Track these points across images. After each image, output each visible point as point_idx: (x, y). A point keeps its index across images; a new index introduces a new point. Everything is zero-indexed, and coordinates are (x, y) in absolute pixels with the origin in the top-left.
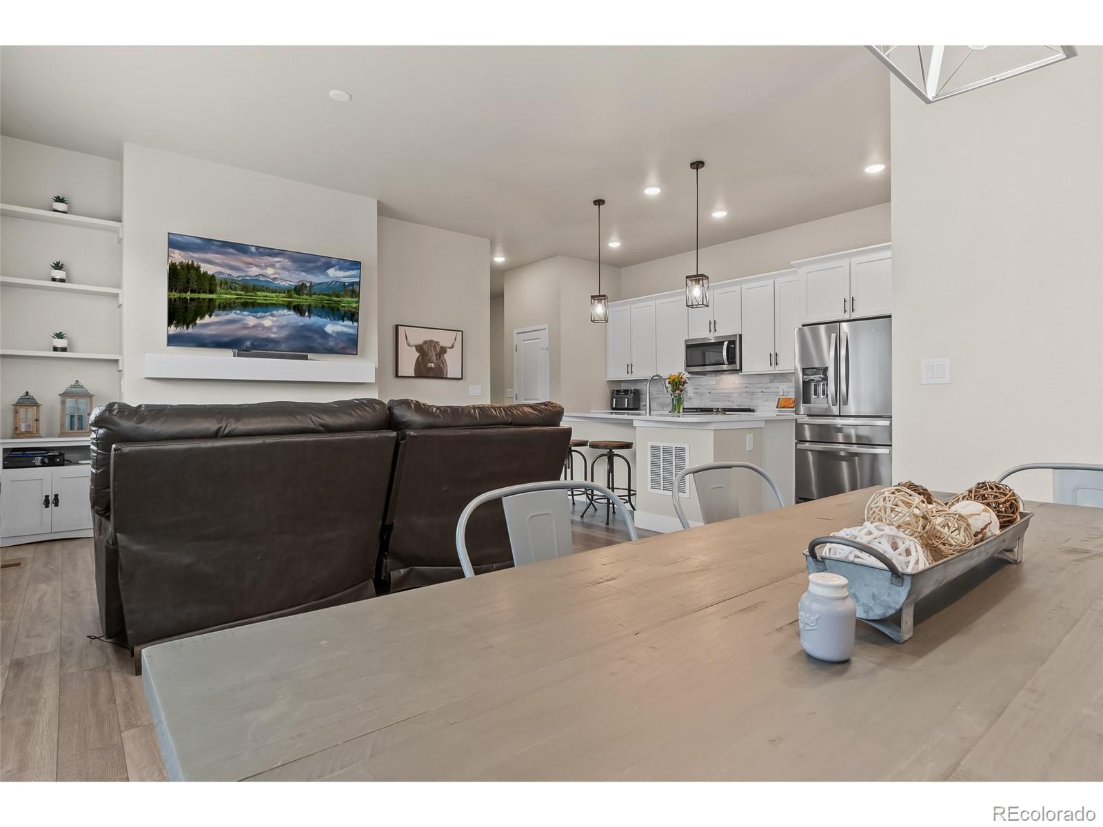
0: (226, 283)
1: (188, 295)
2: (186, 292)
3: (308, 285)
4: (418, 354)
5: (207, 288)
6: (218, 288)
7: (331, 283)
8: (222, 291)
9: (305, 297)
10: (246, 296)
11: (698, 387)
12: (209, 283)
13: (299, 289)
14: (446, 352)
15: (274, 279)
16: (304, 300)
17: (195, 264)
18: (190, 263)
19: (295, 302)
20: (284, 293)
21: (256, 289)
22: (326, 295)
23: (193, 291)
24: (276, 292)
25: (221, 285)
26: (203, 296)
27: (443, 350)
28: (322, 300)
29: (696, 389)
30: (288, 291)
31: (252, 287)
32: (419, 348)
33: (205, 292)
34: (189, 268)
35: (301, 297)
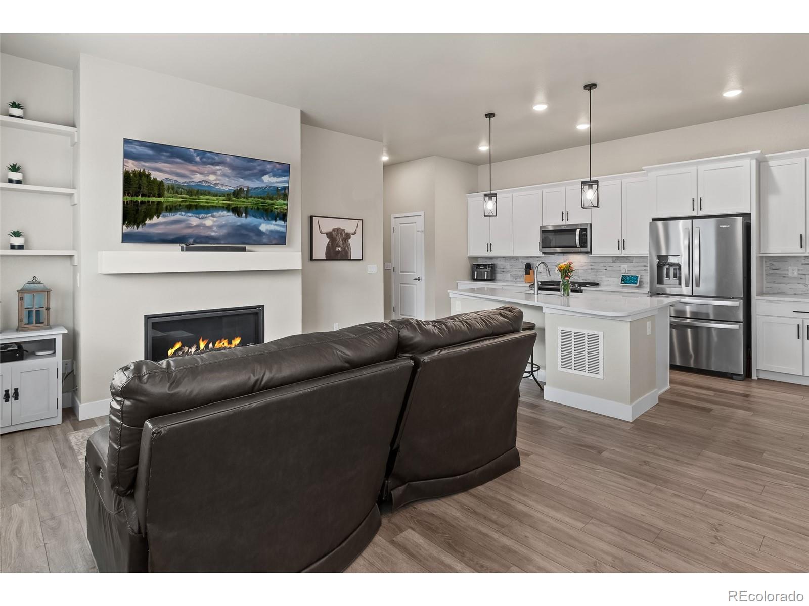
0: (173, 189)
1: (139, 199)
2: (137, 196)
3: (245, 189)
4: (328, 240)
5: (157, 193)
6: (166, 193)
7: (266, 188)
8: (169, 195)
9: (242, 200)
10: (189, 200)
12: (158, 188)
13: (237, 193)
14: (350, 238)
15: (216, 184)
16: (241, 202)
17: (146, 172)
18: (142, 171)
19: (233, 204)
20: (224, 196)
21: (199, 193)
22: (261, 198)
23: (143, 196)
24: (217, 196)
25: (168, 190)
26: (152, 199)
27: (348, 236)
28: (257, 203)
30: (227, 195)
31: (196, 192)
32: (329, 235)
33: (154, 196)
34: (141, 175)
35: (239, 200)
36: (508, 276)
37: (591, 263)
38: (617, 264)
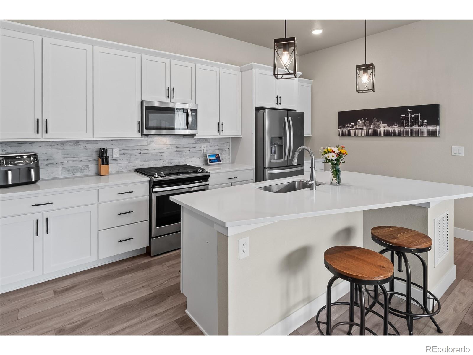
11: (124, 147)
29: (124, 149)
36: (58, 172)
37: (177, 145)
38: (199, 145)
